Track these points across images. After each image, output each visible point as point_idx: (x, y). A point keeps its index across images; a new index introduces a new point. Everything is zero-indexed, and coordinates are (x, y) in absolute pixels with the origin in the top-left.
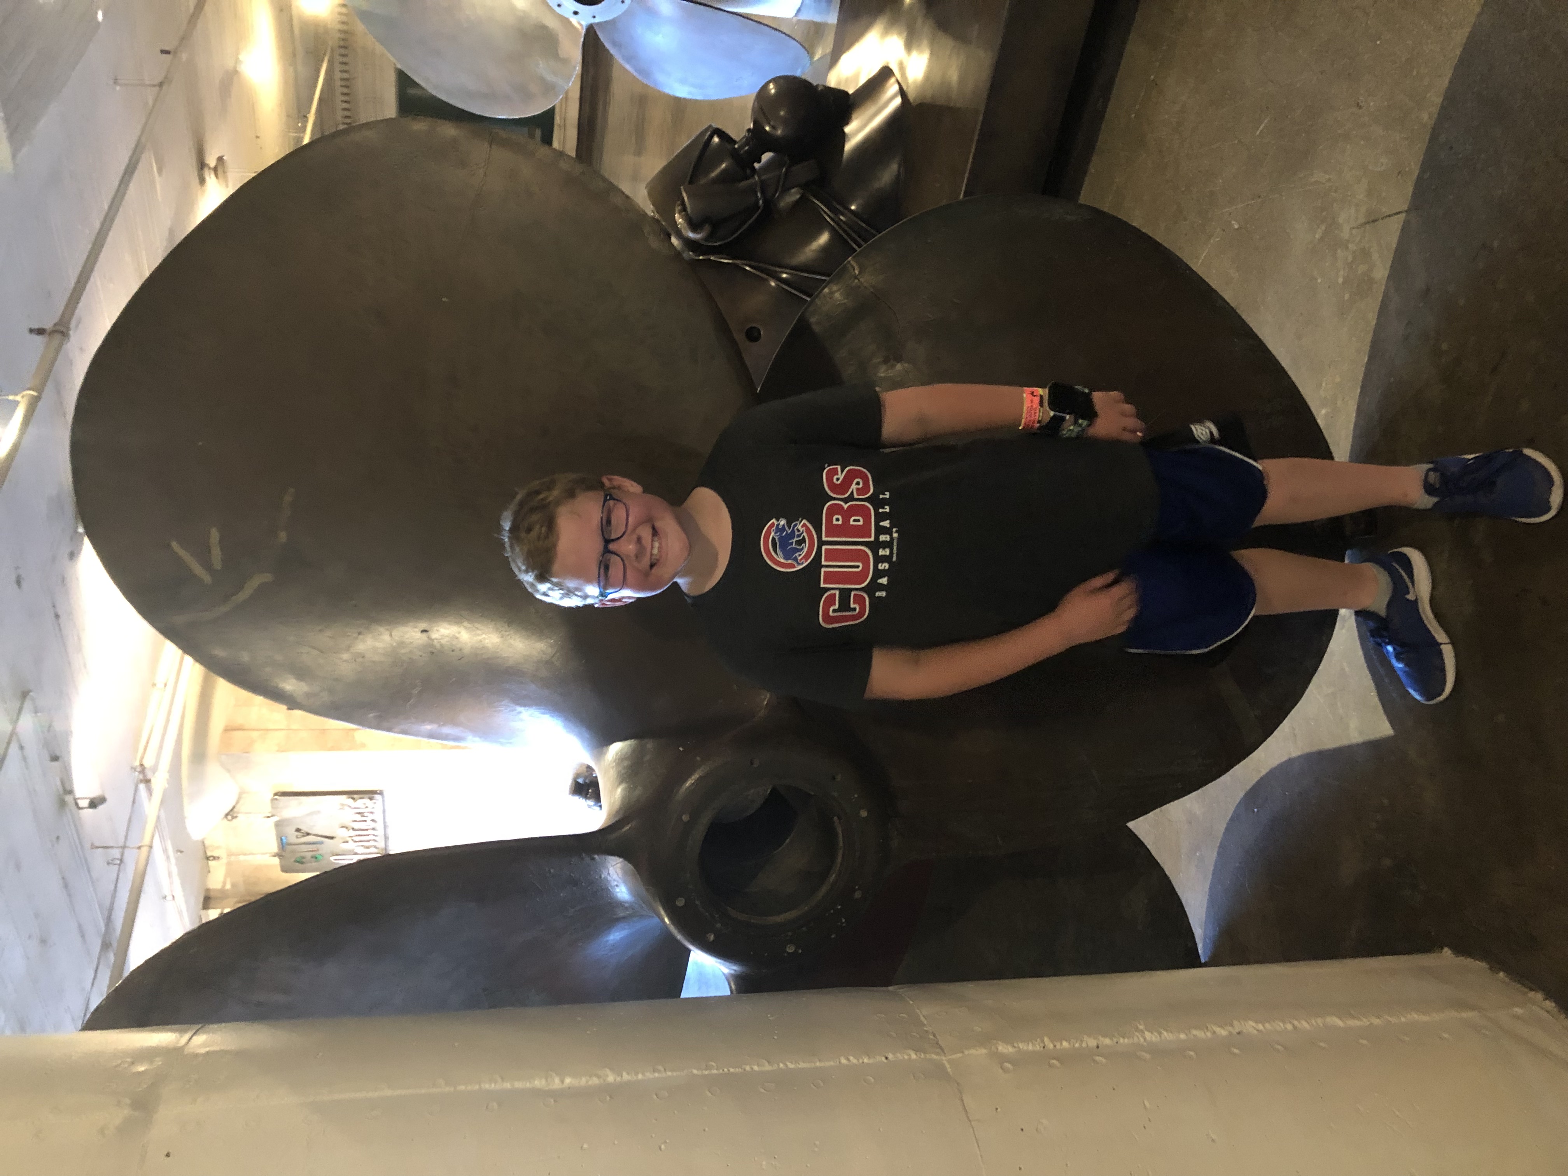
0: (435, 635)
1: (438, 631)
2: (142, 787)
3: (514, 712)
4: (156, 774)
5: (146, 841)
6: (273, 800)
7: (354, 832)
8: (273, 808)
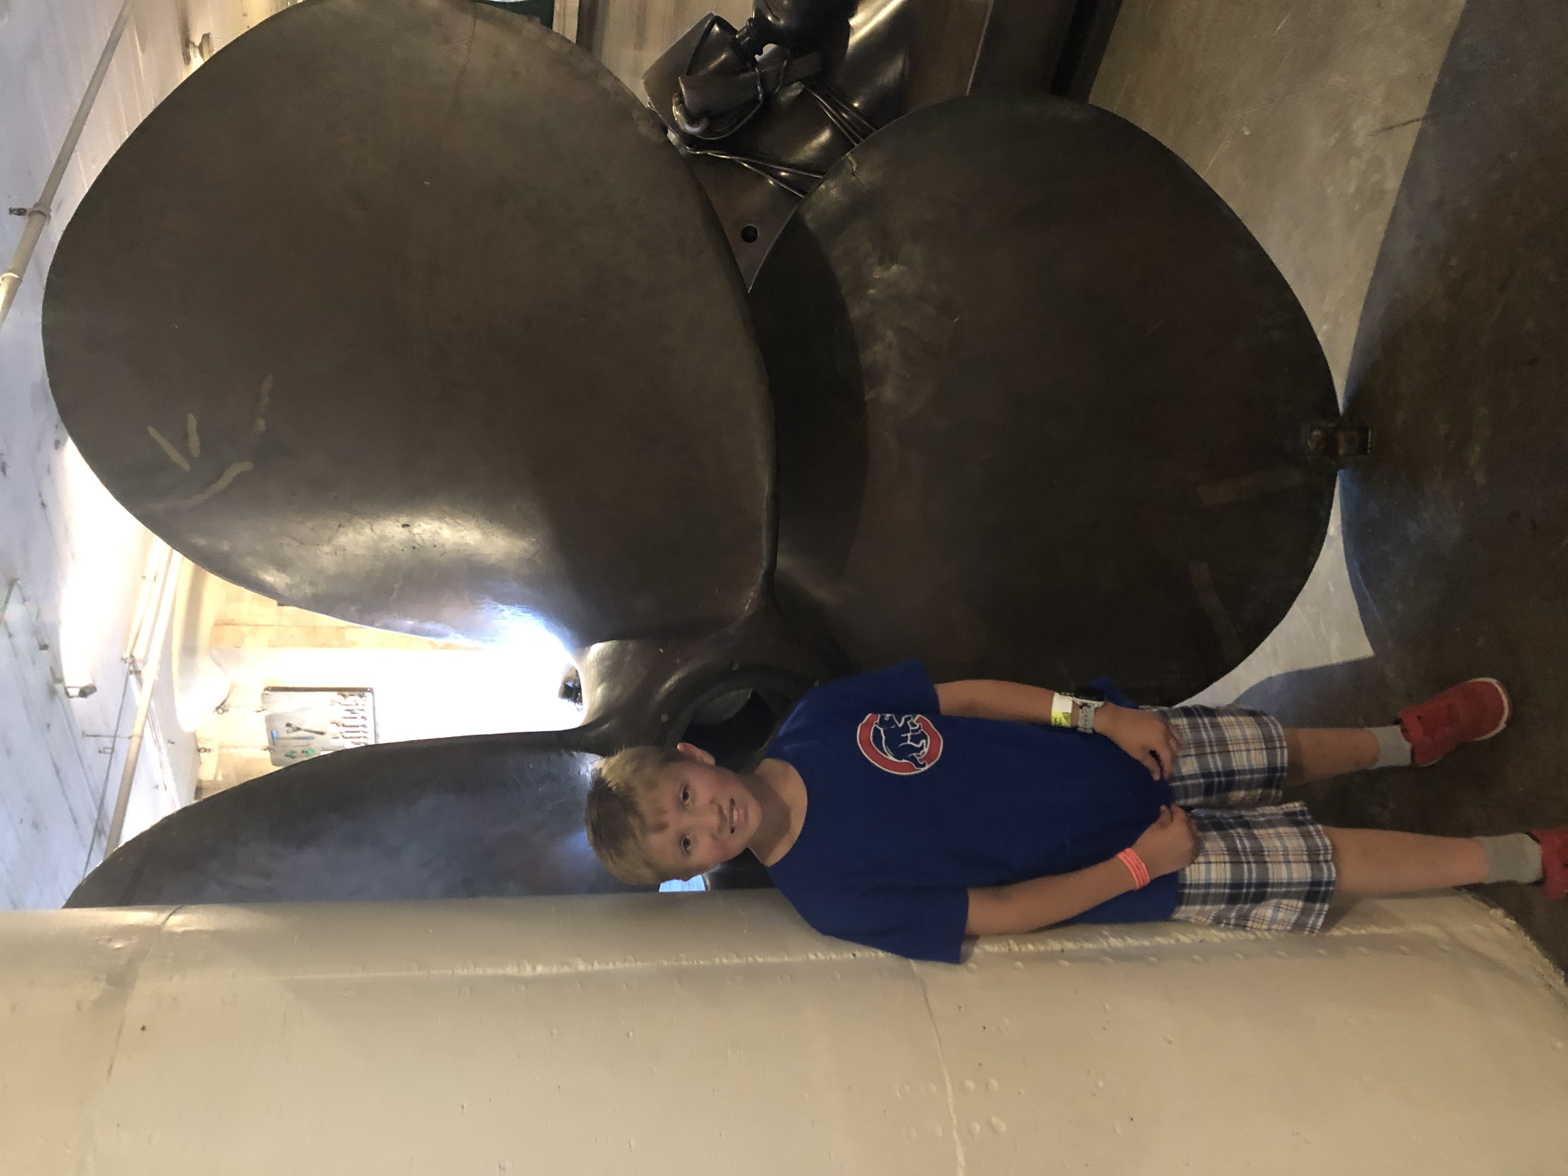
0: (416, 531)
1: (419, 525)
2: (132, 678)
3: (497, 610)
4: (146, 666)
5: (137, 731)
6: (263, 695)
7: (344, 728)
8: (263, 702)
